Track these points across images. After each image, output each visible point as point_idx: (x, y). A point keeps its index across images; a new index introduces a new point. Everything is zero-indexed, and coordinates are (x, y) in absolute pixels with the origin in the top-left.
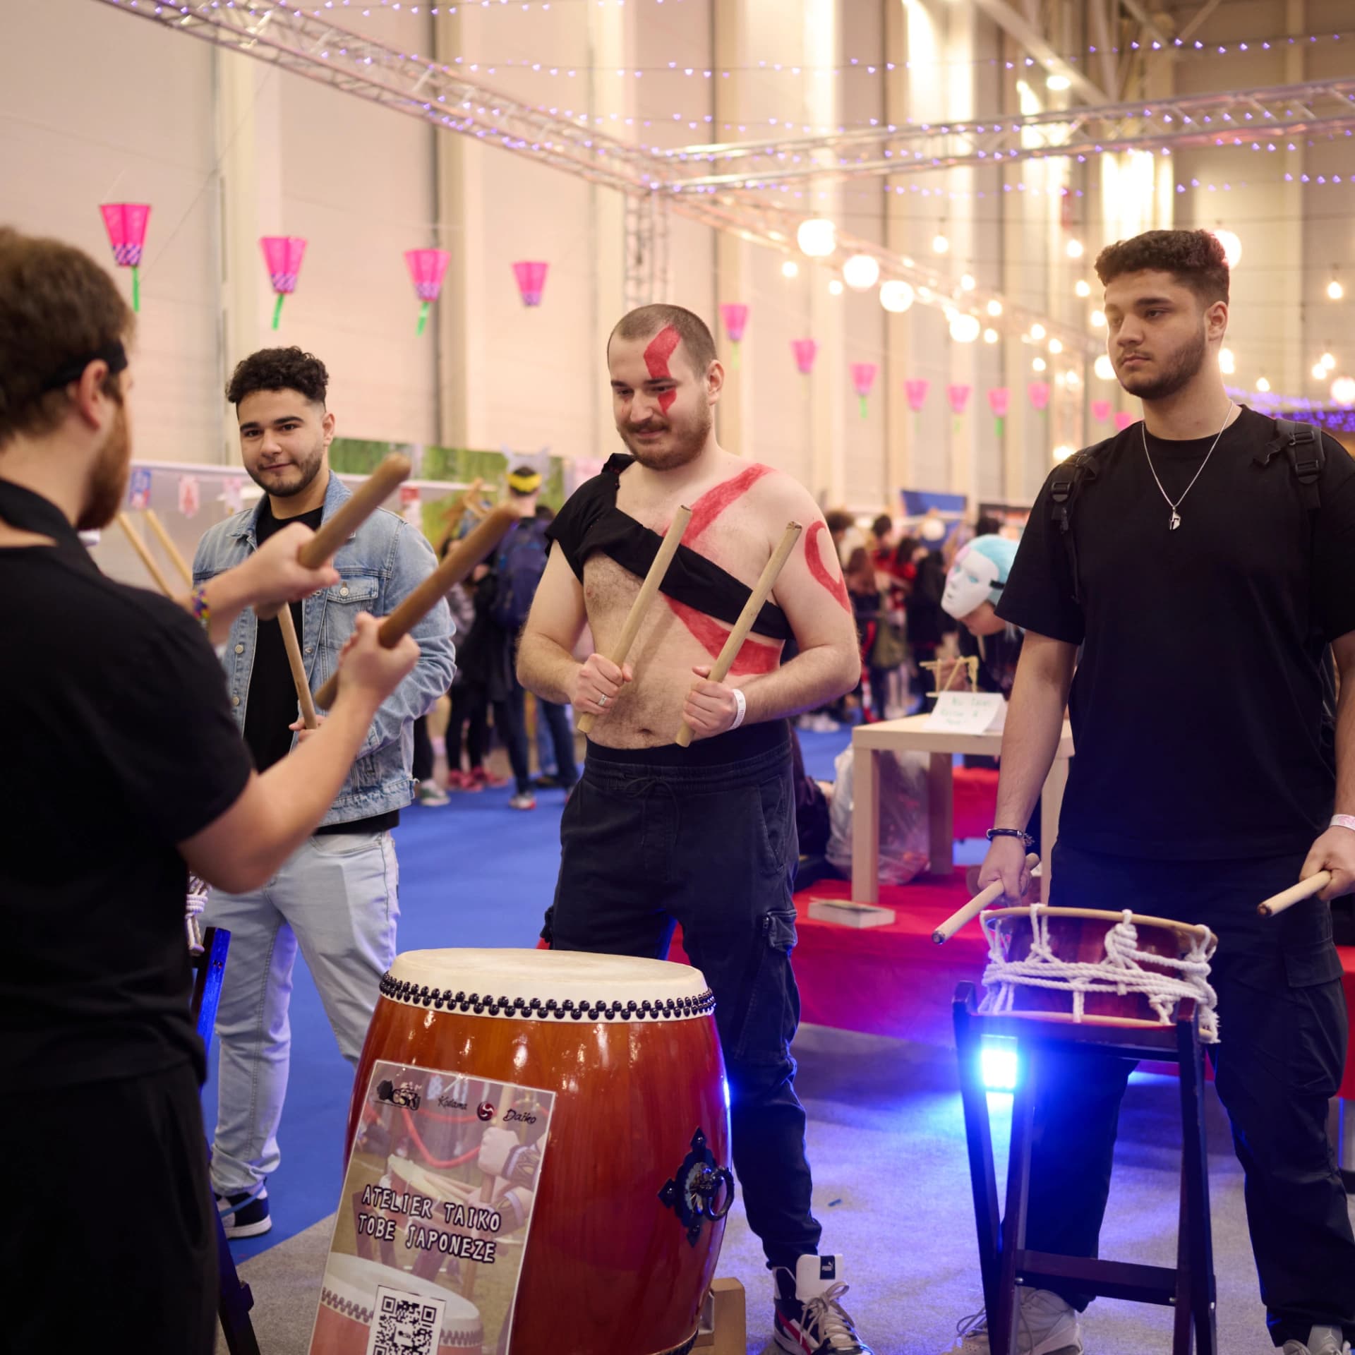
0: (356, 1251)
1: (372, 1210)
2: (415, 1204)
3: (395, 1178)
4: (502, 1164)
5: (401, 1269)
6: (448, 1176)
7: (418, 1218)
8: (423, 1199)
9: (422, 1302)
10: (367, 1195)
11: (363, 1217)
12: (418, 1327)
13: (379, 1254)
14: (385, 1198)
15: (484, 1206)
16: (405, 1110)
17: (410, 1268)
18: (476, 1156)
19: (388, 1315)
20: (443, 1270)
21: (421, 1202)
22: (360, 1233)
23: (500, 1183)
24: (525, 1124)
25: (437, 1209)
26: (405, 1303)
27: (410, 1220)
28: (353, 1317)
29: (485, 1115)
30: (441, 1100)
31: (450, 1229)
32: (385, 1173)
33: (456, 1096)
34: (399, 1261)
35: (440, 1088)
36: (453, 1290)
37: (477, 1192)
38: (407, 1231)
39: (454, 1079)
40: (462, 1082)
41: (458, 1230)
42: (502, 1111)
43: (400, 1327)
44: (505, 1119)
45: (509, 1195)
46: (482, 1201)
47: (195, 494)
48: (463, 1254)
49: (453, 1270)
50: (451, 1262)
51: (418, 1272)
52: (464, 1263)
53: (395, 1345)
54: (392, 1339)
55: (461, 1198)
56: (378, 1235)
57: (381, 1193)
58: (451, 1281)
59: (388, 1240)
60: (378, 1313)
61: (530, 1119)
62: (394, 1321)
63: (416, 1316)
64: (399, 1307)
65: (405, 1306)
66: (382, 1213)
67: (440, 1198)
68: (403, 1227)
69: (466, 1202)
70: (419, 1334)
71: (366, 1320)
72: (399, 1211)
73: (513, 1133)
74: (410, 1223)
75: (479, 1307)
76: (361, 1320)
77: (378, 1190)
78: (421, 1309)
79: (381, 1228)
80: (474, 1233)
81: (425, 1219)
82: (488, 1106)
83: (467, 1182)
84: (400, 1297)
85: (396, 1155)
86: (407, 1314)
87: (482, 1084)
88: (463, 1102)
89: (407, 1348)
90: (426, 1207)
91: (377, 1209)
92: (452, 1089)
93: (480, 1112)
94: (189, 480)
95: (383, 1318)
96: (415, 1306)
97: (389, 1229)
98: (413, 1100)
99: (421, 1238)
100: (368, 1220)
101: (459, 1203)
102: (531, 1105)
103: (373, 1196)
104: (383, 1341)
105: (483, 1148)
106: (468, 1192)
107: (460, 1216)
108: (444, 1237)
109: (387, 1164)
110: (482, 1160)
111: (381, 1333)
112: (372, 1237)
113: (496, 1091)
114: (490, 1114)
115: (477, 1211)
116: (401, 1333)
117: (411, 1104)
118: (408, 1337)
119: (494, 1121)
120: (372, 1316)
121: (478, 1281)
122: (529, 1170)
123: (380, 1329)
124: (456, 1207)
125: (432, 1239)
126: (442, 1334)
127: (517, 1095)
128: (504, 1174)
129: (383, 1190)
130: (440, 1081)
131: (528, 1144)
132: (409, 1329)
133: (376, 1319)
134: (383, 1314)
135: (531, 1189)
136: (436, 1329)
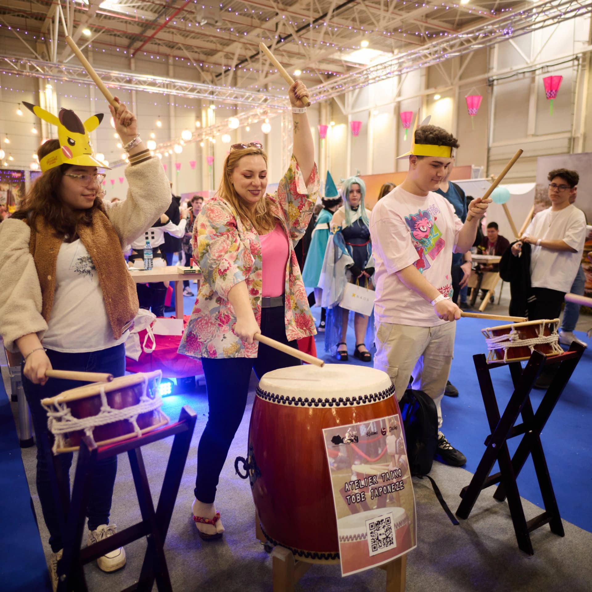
0: (350, 513)
1: (352, 492)
2: (370, 481)
3: (358, 474)
4: (395, 450)
5: (372, 509)
6: (379, 463)
7: (373, 486)
8: (372, 477)
9: (383, 518)
10: (347, 487)
11: (348, 497)
12: (385, 528)
13: (361, 508)
14: (356, 484)
15: (395, 468)
16: (352, 445)
17: (376, 507)
18: (386, 450)
19: (373, 531)
20: (388, 501)
21: (372, 479)
22: (349, 504)
23: (397, 456)
24: (395, 430)
25: (379, 478)
26: (378, 522)
27: (370, 488)
28: (359, 540)
29: (384, 433)
30: (367, 434)
31: (386, 484)
32: (353, 474)
33: (372, 430)
34: (371, 507)
35: (365, 429)
36: (394, 506)
37: (391, 464)
38: (370, 493)
39: (369, 424)
40: (373, 423)
41: (389, 482)
42: (388, 429)
43: (379, 532)
44: (390, 431)
45: (400, 460)
46: (393, 467)
48: (393, 490)
49: (391, 499)
50: (390, 496)
51: (379, 507)
52: (394, 494)
53: (380, 541)
54: (378, 539)
55: (385, 469)
56: (358, 501)
57: (354, 483)
58: (392, 503)
59: (363, 501)
60: (369, 532)
61: (396, 428)
62: (376, 531)
63: (384, 524)
64: (377, 524)
65: (379, 523)
66: (357, 491)
67: (378, 473)
68: (368, 492)
69: (388, 470)
70: (387, 530)
71: (365, 538)
72: (365, 486)
73: (393, 436)
74: (370, 489)
75: (404, 508)
76: (363, 539)
77: (351, 483)
78: (384, 521)
79: (359, 497)
80: (395, 481)
81: (376, 485)
82: (384, 429)
83: (387, 462)
84: (375, 521)
85: (355, 464)
86: (380, 525)
87: (379, 421)
88: (376, 431)
89: (384, 539)
90: (374, 480)
91: (354, 491)
92: (370, 428)
93: (382, 432)
95: (371, 533)
96: (382, 520)
97: (362, 496)
98: (355, 439)
99: (377, 493)
100: (351, 497)
101: (386, 472)
102: (394, 422)
103: (350, 486)
104: (374, 542)
105: (388, 446)
106: (388, 466)
107: (388, 477)
108: (385, 488)
109: (352, 470)
110: (389, 451)
111: (373, 539)
112: (356, 503)
113: (384, 421)
114: (385, 432)
115: (393, 472)
116: (380, 535)
117: (354, 441)
118: (383, 534)
119: (387, 434)
120: (366, 535)
121: (401, 498)
122: (402, 447)
123: (371, 538)
124: (386, 474)
125: (380, 491)
126: (395, 525)
127: (390, 420)
128: (397, 453)
129: (354, 482)
130: (364, 426)
131: (398, 438)
132: (382, 531)
133: (369, 535)
134: (371, 531)
135: (405, 454)
136: (392, 525)
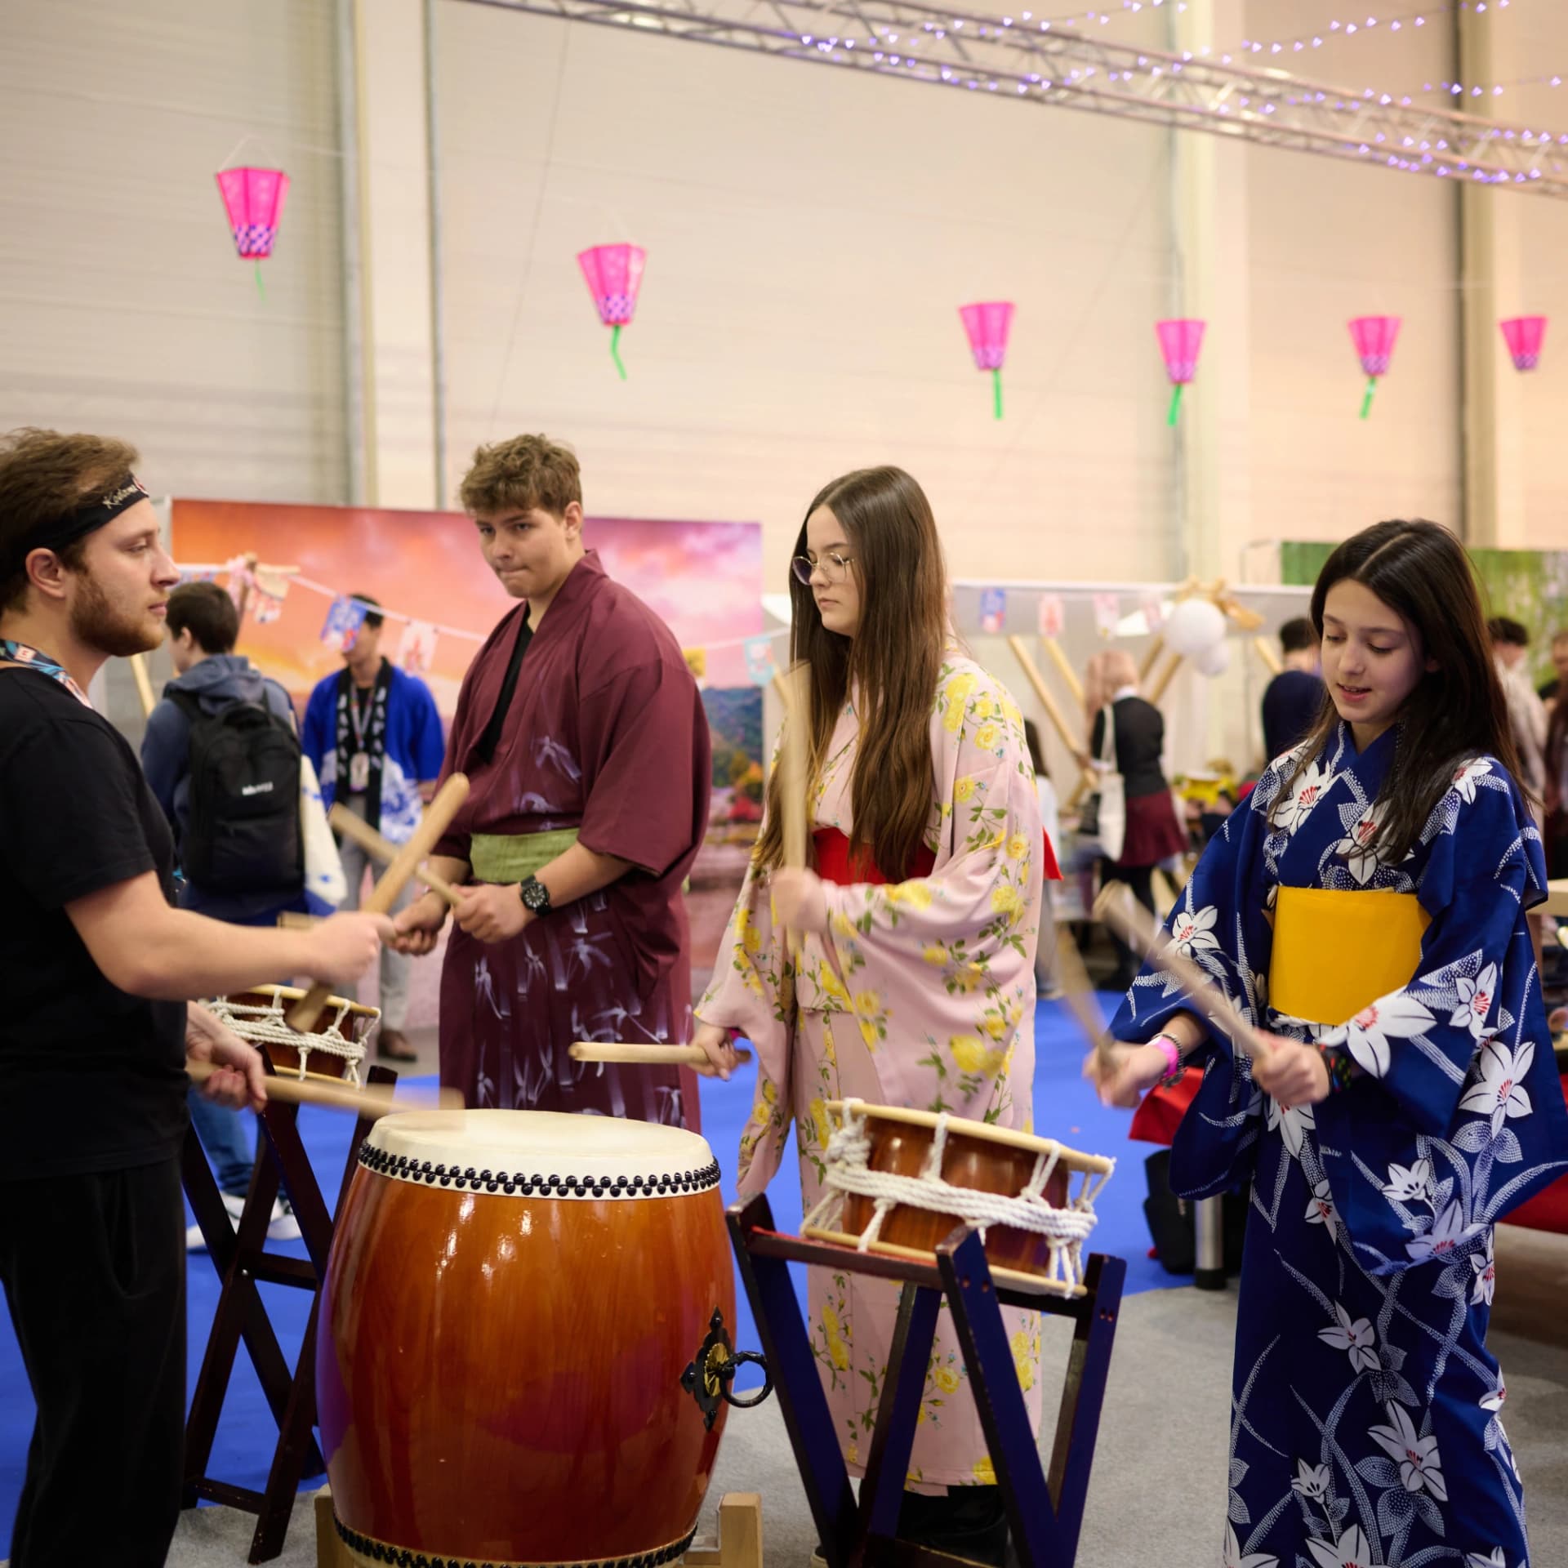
47: (1059, 614)
94: (1052, 600)
